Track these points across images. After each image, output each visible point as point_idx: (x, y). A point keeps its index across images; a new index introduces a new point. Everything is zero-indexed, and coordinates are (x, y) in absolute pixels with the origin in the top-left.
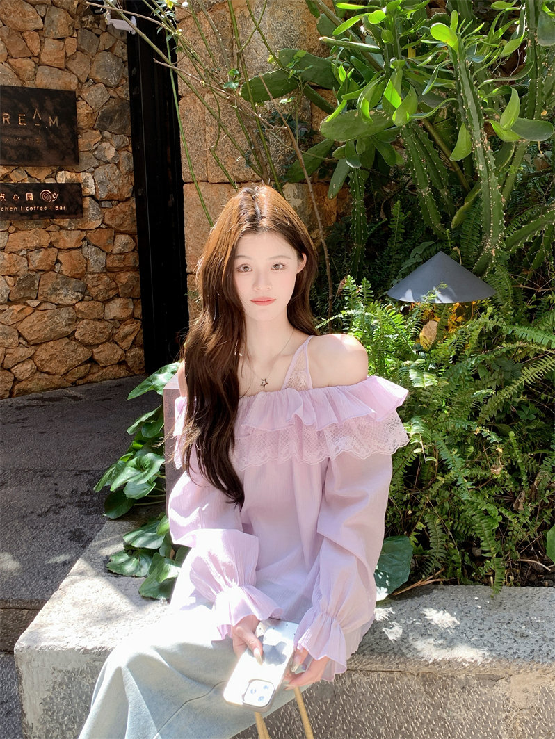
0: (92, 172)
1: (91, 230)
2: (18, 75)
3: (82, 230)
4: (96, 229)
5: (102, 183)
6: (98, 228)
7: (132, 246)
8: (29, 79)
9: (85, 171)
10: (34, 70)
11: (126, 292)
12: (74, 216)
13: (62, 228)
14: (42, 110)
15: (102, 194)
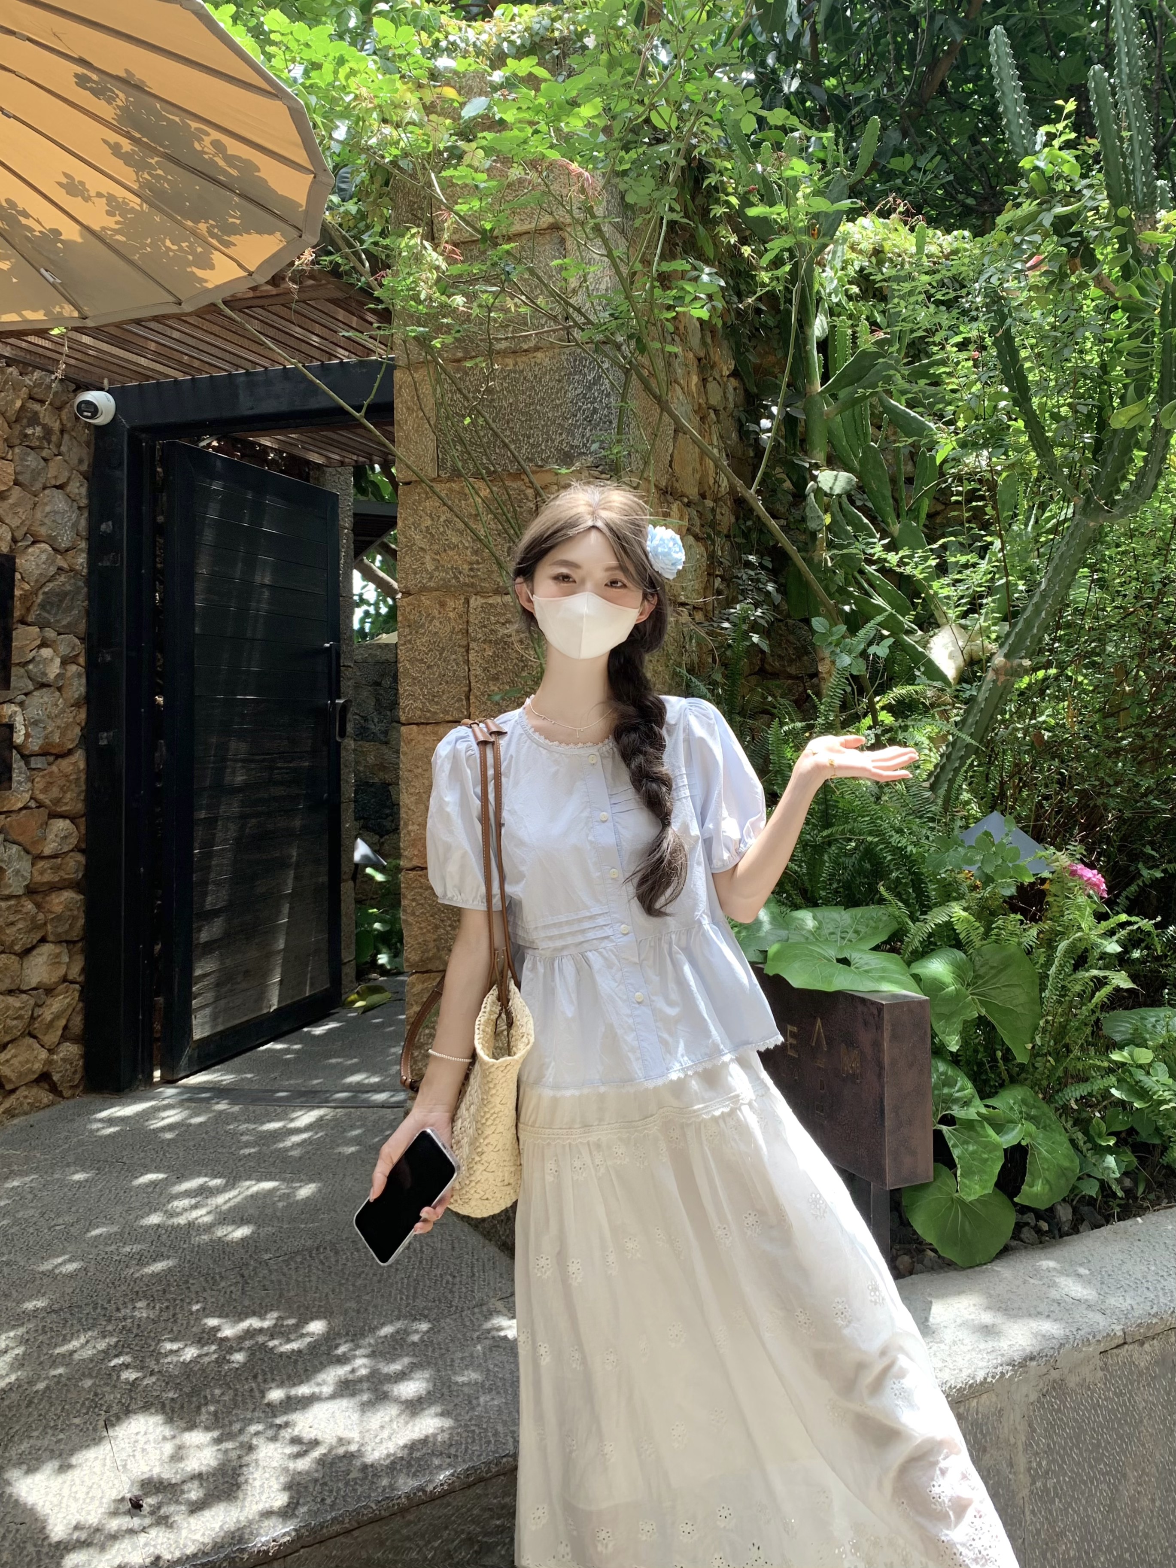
0: (22, 704)
1: (13, 811)
4: (21, 809)
5: (34, 723)
6: (26, 807)
7: (73, 841)
9: (13, 701)
11: (60, 930)
15: (34, 744)
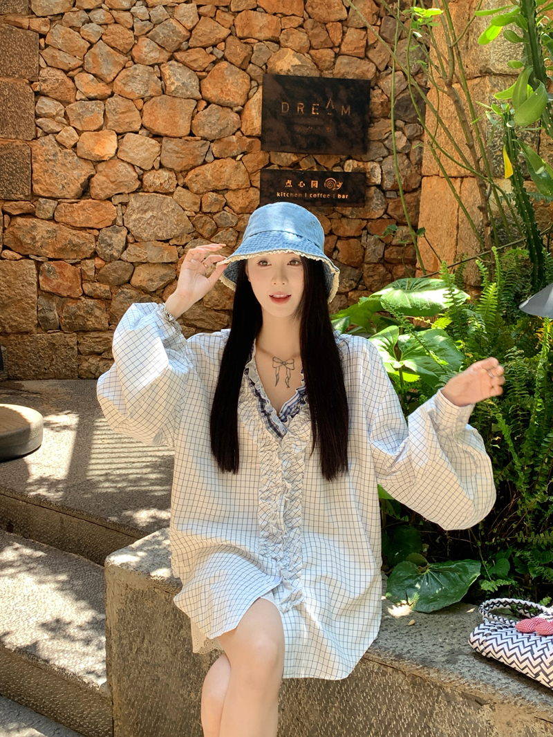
0: (380, 162)
1: (373, 219)
2: (318, 66)
3: (363, 219)
4: (378, 219)
5: (389, 173)
6: (381, 218)
8: (327, 69)
9: (373, 161)
10: (333, 60)
12: (356, 205)
13: (344, 216)
14: (336, 99)
15: (388, 184)
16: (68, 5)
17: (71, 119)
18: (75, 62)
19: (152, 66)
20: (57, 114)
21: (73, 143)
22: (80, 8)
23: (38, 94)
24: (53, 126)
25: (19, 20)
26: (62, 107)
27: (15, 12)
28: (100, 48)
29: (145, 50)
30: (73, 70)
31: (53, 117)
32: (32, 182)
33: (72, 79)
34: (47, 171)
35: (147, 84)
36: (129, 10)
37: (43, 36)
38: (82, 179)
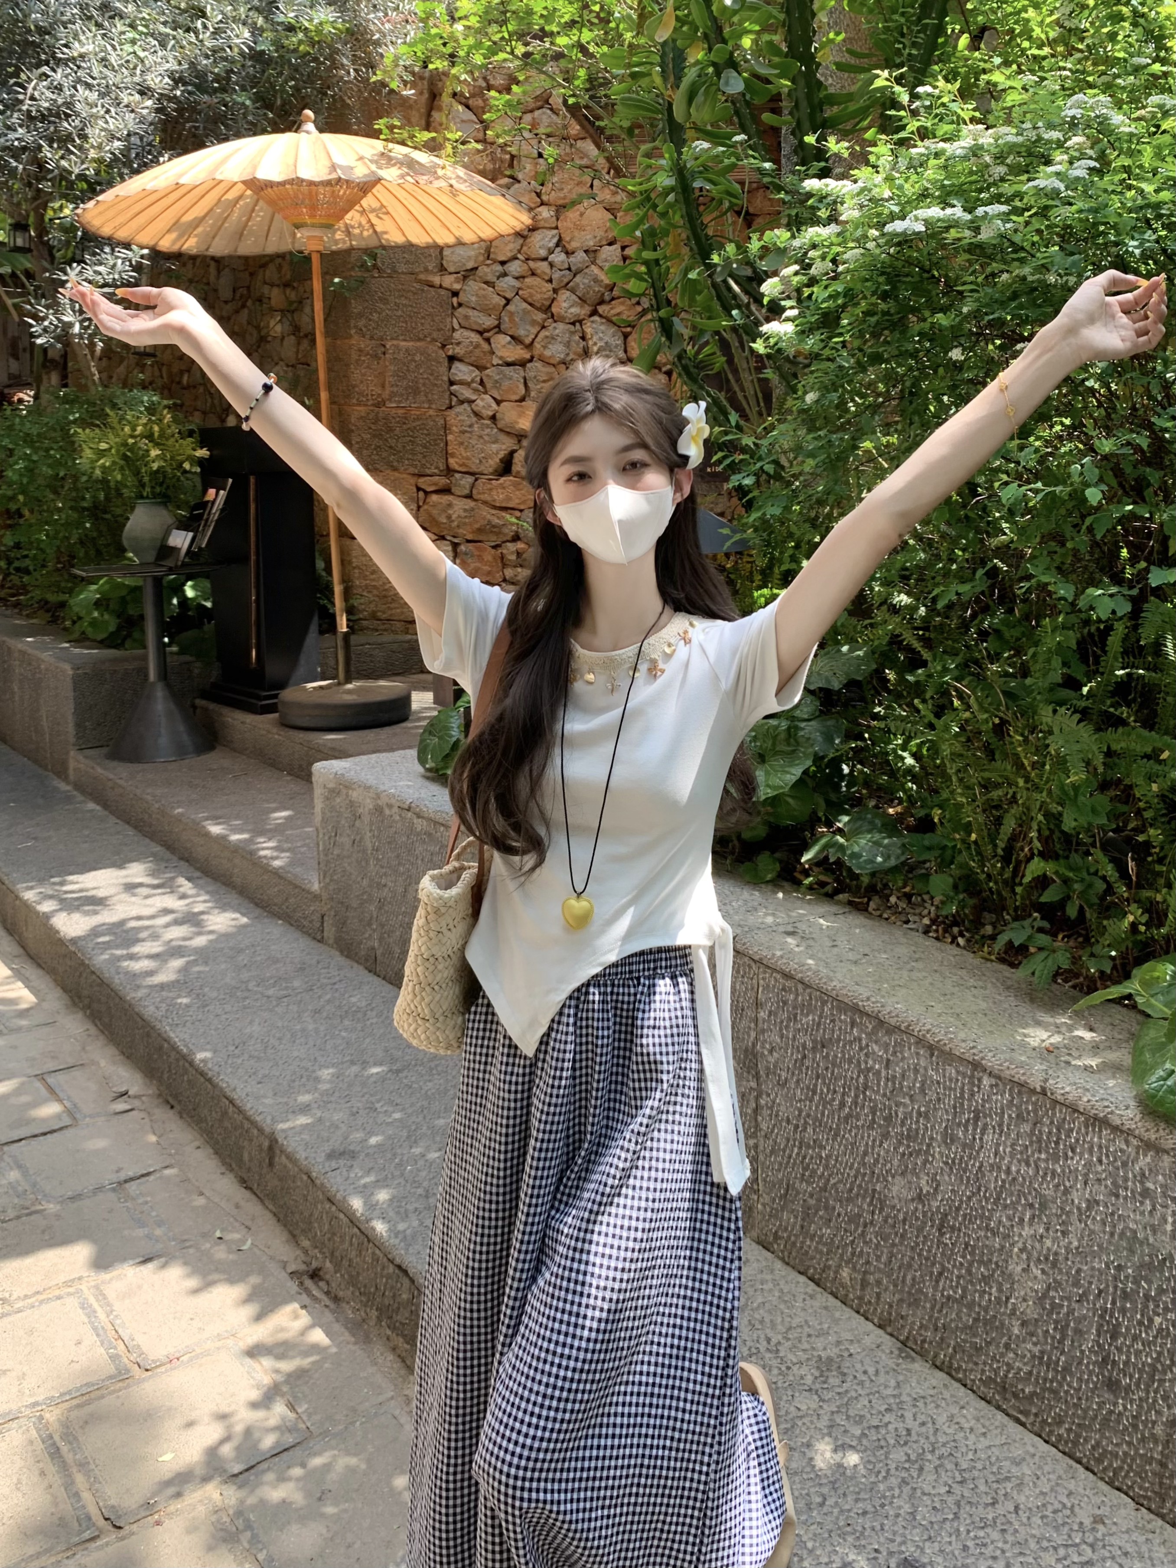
16: (481, 258)
17: (489, 385)
18: (488, 322)
19: (573, 324)
20: (473, 381)
21: (491, 413)
22: (495, 261)
23: (452, 359)
24: (466, 393)
25: (431, 278)
26: (477, 372)
27: (426, 270)
28: (517, 305)
29: (565, 305)
30: (488, 331)
31: (468, 384)
32: (447, 455)
33: (488, 340)
34: (462, 443)
35: (568, 345)
36: (545, 259)
37: (455, 294)
38: (502, 454)
